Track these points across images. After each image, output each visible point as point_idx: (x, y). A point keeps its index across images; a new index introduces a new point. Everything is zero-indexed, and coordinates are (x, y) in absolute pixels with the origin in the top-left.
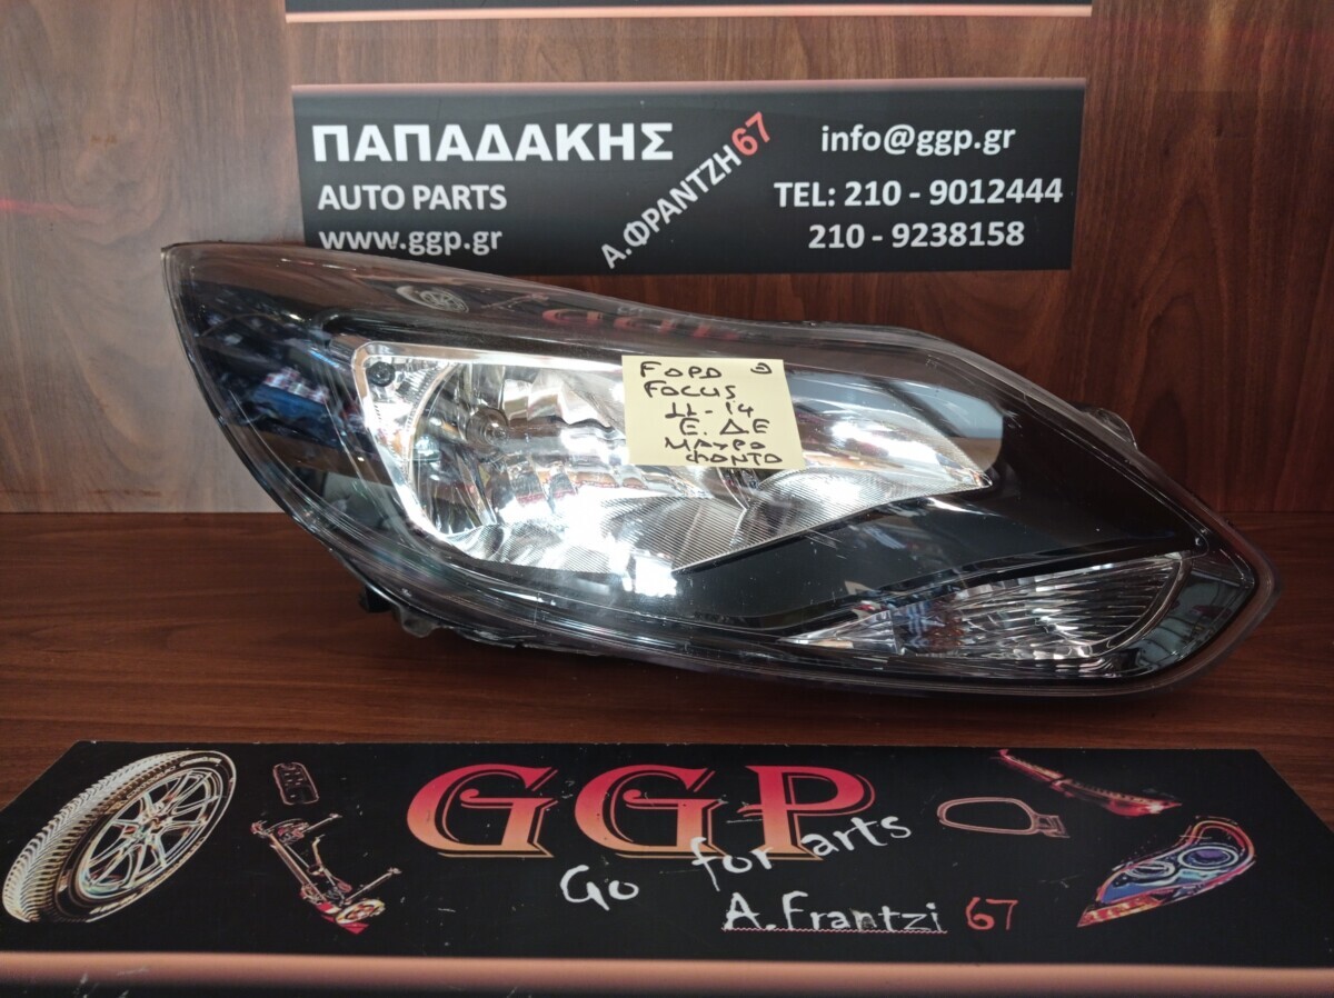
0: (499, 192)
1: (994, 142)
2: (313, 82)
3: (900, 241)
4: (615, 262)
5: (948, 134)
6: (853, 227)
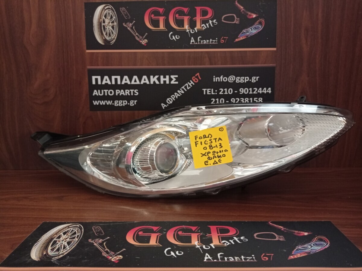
0: (137, 91)
1: (254, 79)
2: (92, 66)
3: (233, 102)
4: (164, 107)
5: (243, 78)
6: (221, 99)
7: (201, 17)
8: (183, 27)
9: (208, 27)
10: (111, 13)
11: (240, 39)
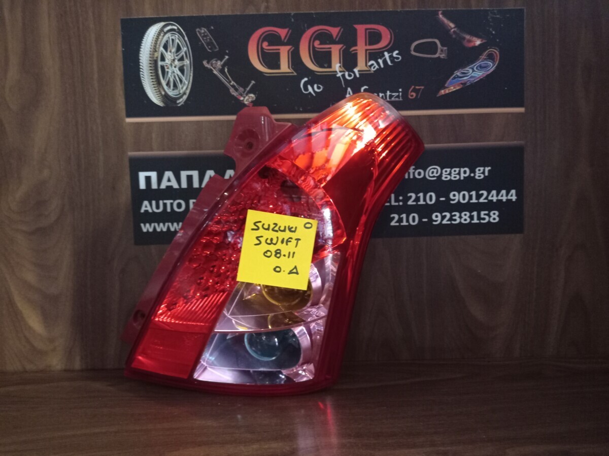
1: (480, 173)
2: (139, 151)
3: (436, 221)
5: (457, 170)
6: (413, 215)
7: (366, 45)
8: (330, 66)
9: (382, 66)
10: (177, 41)
11: (449, 90)
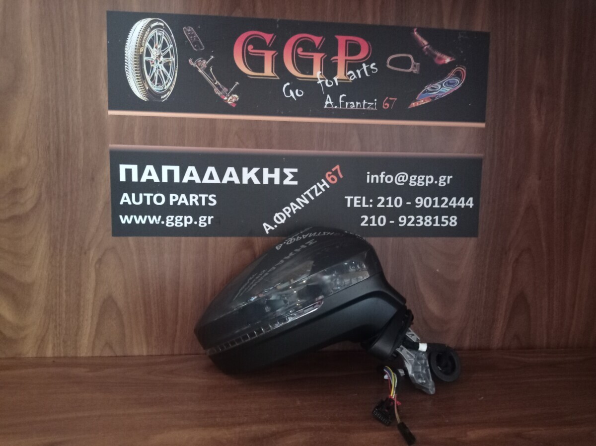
0: (213, 197)
1: (443, 181)
3: (402, 223)
4: (269, 231)
5: (423, 177)
6: (381, 217)
7: (346, 55)
8: (311, 73)
9: (360, 77)
10: (163, 37)
11: (419, 103)
